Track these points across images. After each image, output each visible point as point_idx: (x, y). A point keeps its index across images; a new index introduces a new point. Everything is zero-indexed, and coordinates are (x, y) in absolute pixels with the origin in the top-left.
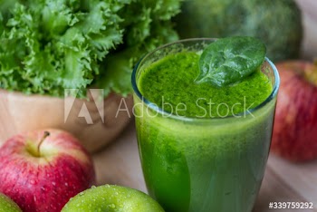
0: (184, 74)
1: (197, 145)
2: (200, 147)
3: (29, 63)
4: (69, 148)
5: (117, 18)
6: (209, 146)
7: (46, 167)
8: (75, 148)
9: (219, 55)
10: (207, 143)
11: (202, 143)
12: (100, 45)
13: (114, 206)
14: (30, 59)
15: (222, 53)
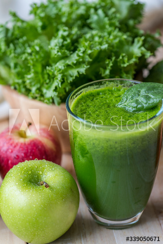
0: (112, 100)
1: (92, 142)
2: (94, 144)
3: (29, 76)
4: (44, 137)
5: (88, 59)
6: (99, 144)
7: (22, 144)
8: (47, 138)
9: (137, 92)
10: (97, 142)
11: (94, 141)
12: (73, 73)
13: (41, 173)
14: (30, 74)
15: (139, 91)
